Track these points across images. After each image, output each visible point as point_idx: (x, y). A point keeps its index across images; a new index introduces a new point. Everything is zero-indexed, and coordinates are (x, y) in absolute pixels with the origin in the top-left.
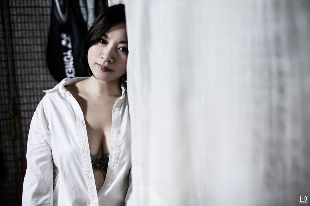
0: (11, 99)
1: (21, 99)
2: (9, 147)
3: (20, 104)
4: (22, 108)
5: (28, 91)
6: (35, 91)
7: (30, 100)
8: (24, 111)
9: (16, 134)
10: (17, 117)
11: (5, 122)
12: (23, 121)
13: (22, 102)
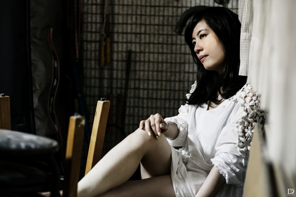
0: (105, 16)
1: (116, 16)
2: (95, 78)
3: (113, 24)
4: (116, 30)
5: (125, 8)
6: (134, 7)
7: (127, 20)
8: (118, 33)
9: (106, 61)
10: (109, 40)
11: (93, 45)
12: (115, 45)
13: (116, 21)
